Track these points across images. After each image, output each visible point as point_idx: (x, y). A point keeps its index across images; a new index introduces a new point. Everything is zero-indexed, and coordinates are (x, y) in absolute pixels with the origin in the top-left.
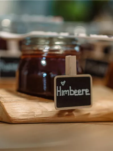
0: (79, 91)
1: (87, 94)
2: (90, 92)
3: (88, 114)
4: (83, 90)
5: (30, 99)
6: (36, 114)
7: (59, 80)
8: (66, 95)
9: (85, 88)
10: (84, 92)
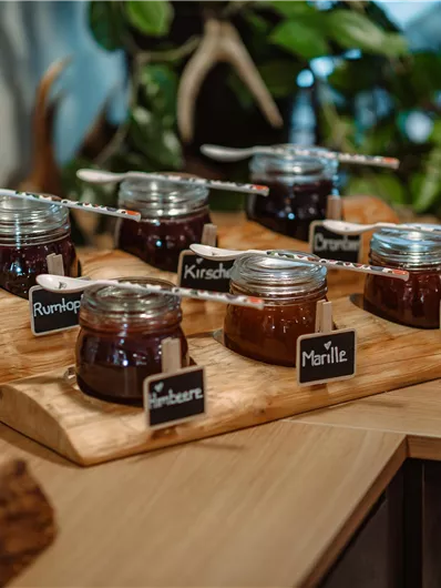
0: (185, 395)
1: (198, 397)
2: (202, 393)
3: (202, 428)
4: (191, 392)
5: (107, 412)
6: (120, 442)
7: (152, 385)
8: (165, 406)
9: (194, 388)
10: (194, 395)
